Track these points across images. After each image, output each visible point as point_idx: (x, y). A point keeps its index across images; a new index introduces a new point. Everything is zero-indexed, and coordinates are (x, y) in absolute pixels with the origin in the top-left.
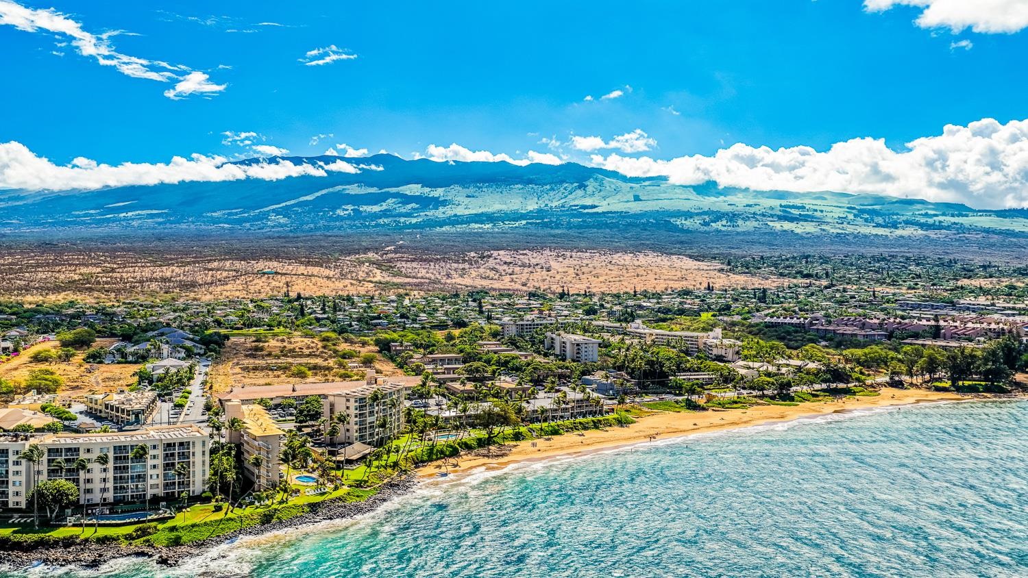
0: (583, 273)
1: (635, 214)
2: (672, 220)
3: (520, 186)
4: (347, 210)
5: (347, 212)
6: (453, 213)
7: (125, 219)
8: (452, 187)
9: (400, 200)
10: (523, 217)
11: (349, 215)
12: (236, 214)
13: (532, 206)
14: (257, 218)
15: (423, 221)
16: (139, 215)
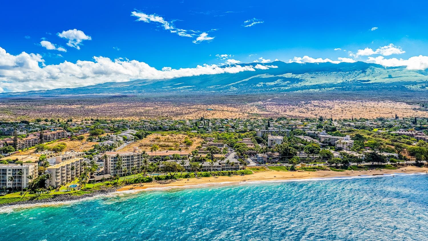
0: (346, 110)
1: (387, 84)
2: (405, 86)
3: (335, 72)
4: (261, 84)
5: (261, 85)
6: (304, 85)
7: (179, 89)
8: (305, 74)
9: (282, 80)
10: (334, 86)
11: (262, 86)
12: (219, 87)
13: (340, 81)
14: (226, 88)
15: (291, 88)
16: (184, 88)
